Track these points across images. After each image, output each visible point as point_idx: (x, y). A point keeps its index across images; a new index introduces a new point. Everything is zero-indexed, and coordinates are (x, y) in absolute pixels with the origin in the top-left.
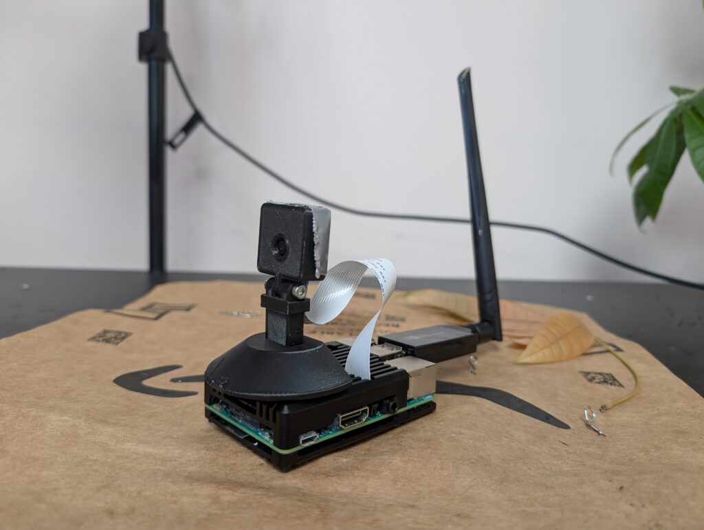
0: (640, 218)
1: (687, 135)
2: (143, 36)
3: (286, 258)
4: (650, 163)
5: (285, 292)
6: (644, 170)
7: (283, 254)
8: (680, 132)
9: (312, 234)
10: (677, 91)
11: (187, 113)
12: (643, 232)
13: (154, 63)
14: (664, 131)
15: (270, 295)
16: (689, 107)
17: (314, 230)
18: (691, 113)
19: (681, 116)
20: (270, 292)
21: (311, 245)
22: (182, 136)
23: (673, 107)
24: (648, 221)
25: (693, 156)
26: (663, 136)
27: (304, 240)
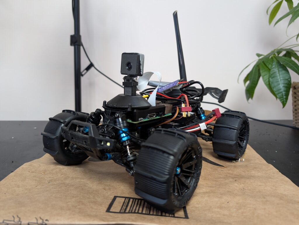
0: (248, 99)
1: (261, 71)
2: (72, 37)
3: (131, 69)
4: (250, 80)
5: (131, 79)
6: (248, 82)
7: (130, 68)
8: (259, 70)
9: (140, 61)
10: (258, 55)
11: (88, 63)
12: (249, 103)
13: (76, 46)
14: (254, 68)
15: (126, 81)
16: (262, 61)
17: (140, 60)
18: (262, 64)
19: (259, 64)
20: (125, 80)
21: (140, 65)
22: (85, 71)
23: (257, 61)
24: (250, 99)
25: (263, 78)
26: (254, 71)
27: (137, 63)
